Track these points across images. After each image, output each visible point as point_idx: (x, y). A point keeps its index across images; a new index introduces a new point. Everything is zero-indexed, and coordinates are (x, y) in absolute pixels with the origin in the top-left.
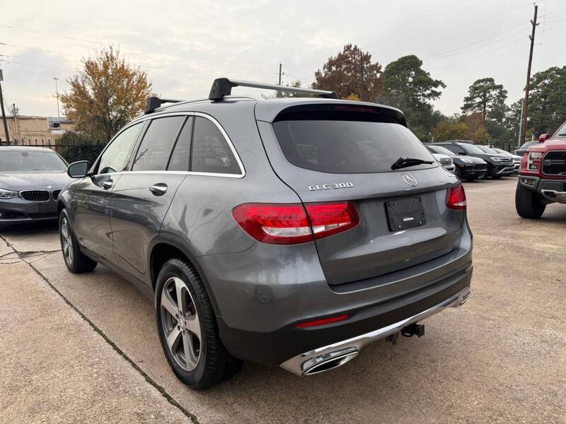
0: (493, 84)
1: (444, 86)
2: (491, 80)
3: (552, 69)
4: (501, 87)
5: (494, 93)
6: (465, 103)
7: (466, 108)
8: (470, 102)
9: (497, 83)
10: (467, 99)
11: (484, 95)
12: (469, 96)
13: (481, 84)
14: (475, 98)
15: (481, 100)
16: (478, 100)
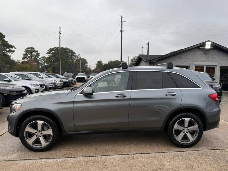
0: (34, 50)
1: (15, 48)
2: (33, 48)
3: (55, 48)
4: (37, 51)
5: (35, 53)
6: (23, 56)
7: (24, 58)
8: (25, 56)
9: (36, 50)
10: (24, 55)
11: (31, 54)
12: (25, 53)
13: (29, 49)
14: (27, 54)
15: (30, 56)
16: (29, 55)
